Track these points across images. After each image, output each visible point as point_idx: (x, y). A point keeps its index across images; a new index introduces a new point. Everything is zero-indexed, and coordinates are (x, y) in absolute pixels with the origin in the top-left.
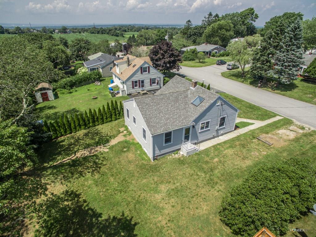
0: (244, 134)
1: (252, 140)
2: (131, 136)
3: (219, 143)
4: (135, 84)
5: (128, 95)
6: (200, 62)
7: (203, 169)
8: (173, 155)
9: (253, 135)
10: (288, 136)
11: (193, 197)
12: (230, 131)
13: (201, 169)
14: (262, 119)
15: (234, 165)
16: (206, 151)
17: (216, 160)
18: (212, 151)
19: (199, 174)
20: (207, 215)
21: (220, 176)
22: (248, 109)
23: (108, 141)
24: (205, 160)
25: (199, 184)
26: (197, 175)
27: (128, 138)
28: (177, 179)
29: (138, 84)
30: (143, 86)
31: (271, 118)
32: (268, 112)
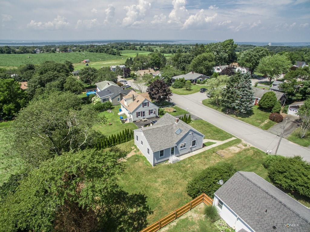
0: (208, 150)
1: (212, 153)
2: (139, 152)
3: (192, 155)
4: (138, 114)
5: (133, 122)
6: (187, 90)
7: (181, 170)
8: (165, 163)
9: (213, 151)
10: (235, 151)
11: (175, 184)
12: (200, 148)
13: (180, 170)
14: (222, 140)
15: (199, 168)
16: (184, 161)
17: (189, 165)
18: (187, 161)
19: (179, 173)
20: (181, 192)
21: (190, 174)
22: (215, 132)
23: (125, 155)
24: (183, 166)
25: (178, 178)
26: (178, 174)
27: (137, 153)
28: (167, 176)
29: (140, 114)
30: (144, 115)
31: (228, 139)
32: (228, 135)
